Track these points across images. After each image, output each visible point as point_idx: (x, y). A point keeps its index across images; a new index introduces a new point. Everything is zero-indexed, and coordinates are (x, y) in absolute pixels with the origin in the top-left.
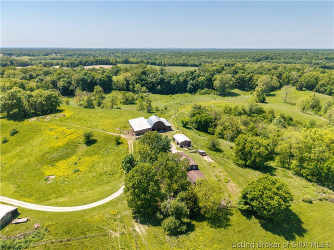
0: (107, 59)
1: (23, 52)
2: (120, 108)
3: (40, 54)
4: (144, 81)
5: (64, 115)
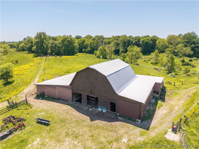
5: (60, 57)
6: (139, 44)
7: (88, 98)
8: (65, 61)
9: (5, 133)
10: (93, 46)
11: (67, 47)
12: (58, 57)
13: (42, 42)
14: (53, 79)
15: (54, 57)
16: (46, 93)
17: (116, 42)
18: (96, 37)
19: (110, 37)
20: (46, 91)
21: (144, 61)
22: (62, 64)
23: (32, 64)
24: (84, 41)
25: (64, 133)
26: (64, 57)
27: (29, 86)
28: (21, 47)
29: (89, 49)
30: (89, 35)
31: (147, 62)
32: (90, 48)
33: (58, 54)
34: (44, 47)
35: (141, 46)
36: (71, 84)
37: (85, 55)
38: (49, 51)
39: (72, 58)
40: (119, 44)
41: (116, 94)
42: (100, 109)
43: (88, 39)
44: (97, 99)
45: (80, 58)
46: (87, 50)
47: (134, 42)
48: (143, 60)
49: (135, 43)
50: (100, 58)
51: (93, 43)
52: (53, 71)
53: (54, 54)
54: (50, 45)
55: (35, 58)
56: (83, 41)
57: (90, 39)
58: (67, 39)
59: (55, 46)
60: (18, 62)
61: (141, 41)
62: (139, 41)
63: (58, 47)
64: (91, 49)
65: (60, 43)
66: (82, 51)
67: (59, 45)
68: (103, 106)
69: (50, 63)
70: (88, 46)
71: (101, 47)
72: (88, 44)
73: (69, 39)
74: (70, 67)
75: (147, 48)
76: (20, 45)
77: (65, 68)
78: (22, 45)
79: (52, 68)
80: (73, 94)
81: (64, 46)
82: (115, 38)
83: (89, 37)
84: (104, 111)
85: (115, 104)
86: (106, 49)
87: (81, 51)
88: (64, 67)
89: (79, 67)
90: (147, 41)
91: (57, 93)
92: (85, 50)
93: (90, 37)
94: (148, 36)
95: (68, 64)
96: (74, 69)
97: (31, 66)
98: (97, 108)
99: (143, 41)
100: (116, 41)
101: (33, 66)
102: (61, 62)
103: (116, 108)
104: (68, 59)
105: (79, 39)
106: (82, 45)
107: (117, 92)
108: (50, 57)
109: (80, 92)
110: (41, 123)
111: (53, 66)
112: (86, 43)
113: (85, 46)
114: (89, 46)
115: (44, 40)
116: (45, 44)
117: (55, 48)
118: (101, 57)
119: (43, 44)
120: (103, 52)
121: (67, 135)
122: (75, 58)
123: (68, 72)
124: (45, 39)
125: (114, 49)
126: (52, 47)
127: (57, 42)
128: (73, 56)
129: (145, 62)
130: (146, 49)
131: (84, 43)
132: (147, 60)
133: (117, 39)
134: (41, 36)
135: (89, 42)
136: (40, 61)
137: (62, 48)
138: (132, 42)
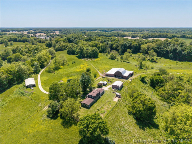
0: (167, 34)
1: (131, 30)
2: (129, 63)
3: (138, 31)
4: (161, 49)
6: (131, 46)
9: (109, 80)
15: (90, 59)
17: (117, 44)
20: (108, 75)
22: (100, 65)
23: (86, 64)
27: (99, 74)
36: (114, 74)
41: (123, 75)
42: (120, 78)
44: (119, 76)
52: (100, 68)
55: (81, 60)
56: (96, 44)
70: (100, 48)
74: (104, 67)
78: (58, 46)
88: (102, 67)
97: (88, 66)
108: (88, 59)
130: (135, 50)
133: (118, 42)
135: (100, 44)
136: (86, 62)
138: (127, 45)
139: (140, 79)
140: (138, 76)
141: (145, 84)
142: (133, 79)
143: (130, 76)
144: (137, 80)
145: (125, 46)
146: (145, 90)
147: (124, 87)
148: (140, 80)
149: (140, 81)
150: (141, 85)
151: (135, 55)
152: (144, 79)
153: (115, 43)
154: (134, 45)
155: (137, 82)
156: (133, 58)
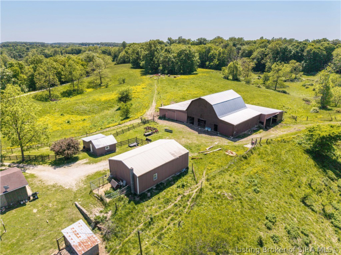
5: (175, 77)
6: (302, 55)
7: (199, 121)
8: (180, 84)
9: (150, 133)
10: (223, 57)
11: (184, 62)
12: (172, 77)
13: (152, 54)
14: (172, 105)
15: (166, 76)
16: (166, 116)
17: (263, 51)
18: (231, 39)
19: (256, 40)
20: (167, 114)
21: (303, 86)
22: (177, 88)
23: (143, 85)
24: (209, 49)
25: (181, 137)
26: (179, 77)
27: (149, 110)
28: (121, 57)
29: (216, 62)
30: (219, 37)
31: (307, 88)
32: (218, 60)
33: (172, 72)
34: (154, 62)
35: (304, 59)
36: (187, 110)
37: (208, 72)
38: (161, 68)
39: (189, 79)
40: (266, 55)
41: (218, 118)
42: (206, 129)
43: (217, 44)
44: (205, 122)
45: (200, 79)
46: (212, 64)
47: (294, 51)
48: (302, 83)
49: (294, 53)
50: (228, 79)
51: (224, 53)
52: (168, 96)
53: (166, 72)
54: (161, 59)
55: (144, 77)
56: (207, 48)
57: (220, 44)
58: (185, 52)
59: (168, 61)
60: (125, 81)
61: (306, 50)
62: (303, 51)
63: (173, 62)
64: (219, 63)
65: (174, 58)
66: (205, 64)
67: (174, 60)
68: (209, 127)
69: (164, 86)
70: (214, 57)
71: (231, 63)
72: (216, 54)
73: (188, 51)
74: (186, 93)
75: (315, 63)
76: (121, 54)
77: (181, 93)
78: (123, 55)
79: (167, 93)
80: (188, 117)
81: (181, 62)
82: (262, 44)
83: (218, 41)
84: (209, 130)
85: (217, 125)
86: (238, 66)
87: (203, 66)
88: (179, 92)
89: (196, 93)
90: (316, 51)
91: (175, 116)
92: (209, 63)
93: (220, 40)
94: (325, 40)
95: (184, 89)
96: (190, 95)
97: (143, 88)
98: (205, 128)
99: (308, 52)
100: (263, 49)
101: (146, 88)
102: (176, 85)
103: (218, 128)
104: (184, 80)
105: (203, 45)
106: (205, 55)
107: (219, 117)
108: (161, 76)
109: (193, 116)
110: (168, 132)
111: (168, 90)
112: (212, 52)
113: (211, 57)
114: (217, 57)
115: (155, 53)
116: (156, 58)
117: (168, 64)
118: (231, 77)
119: (153, 58)
120: (233, 71)
121: (183, 137)
122: (193, 79)
123: (184, 99)
124: (156, 51)
125: (253, 66)
126: (164, 62)
127: (171, 56)
128: (191, 76)
129: (304, 88)
130: (313, 64)
131: (210, 52)
132: (309, 84)
133: (265, 46)
134: (151, 47)
135: (217, 50)
136: (150, 82)
137: (177, 63)
138: (290, 52)
139: (308, 147)
140: (300, 131)
141: (330, 173)
142: (268, 143)
143: (260, 128)
144: (289, 147)
145: (284, 53)
146: (329, 217)
147: (187, 179)
148: (307, 152)
149: (306, 156)
150: (304, 180)
151: (311, 78)
152: (330, 149)
153: (257, 48)
154: (311, 50)
155: (284, 157)
156: (304, 86)
